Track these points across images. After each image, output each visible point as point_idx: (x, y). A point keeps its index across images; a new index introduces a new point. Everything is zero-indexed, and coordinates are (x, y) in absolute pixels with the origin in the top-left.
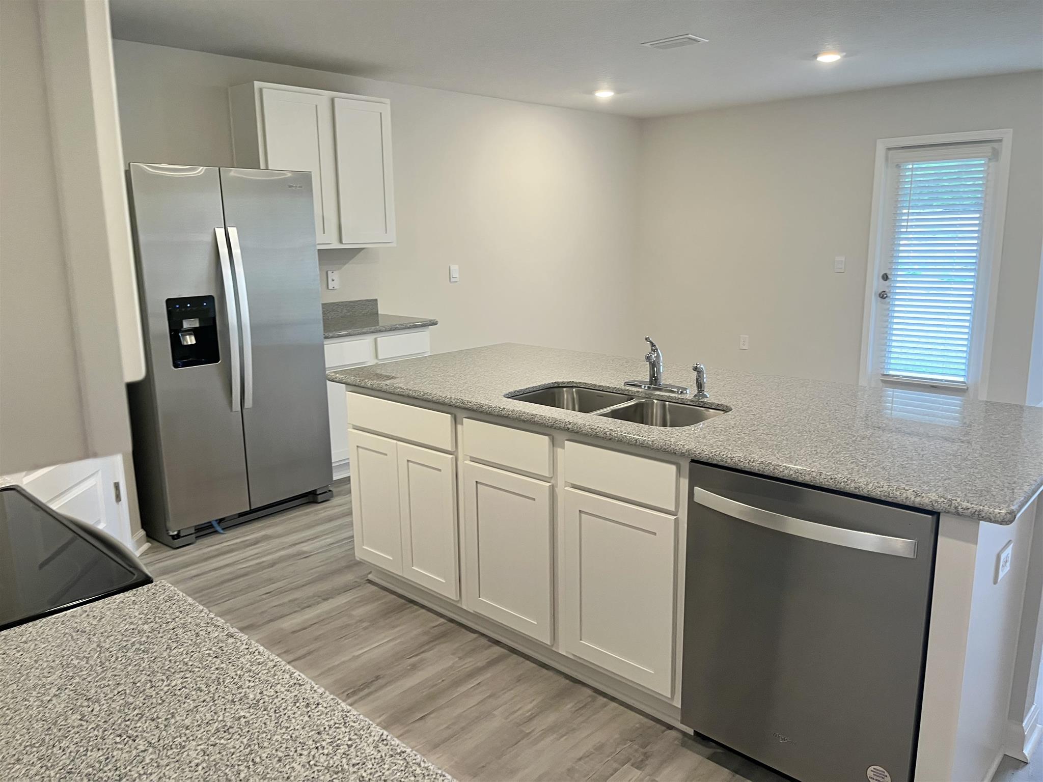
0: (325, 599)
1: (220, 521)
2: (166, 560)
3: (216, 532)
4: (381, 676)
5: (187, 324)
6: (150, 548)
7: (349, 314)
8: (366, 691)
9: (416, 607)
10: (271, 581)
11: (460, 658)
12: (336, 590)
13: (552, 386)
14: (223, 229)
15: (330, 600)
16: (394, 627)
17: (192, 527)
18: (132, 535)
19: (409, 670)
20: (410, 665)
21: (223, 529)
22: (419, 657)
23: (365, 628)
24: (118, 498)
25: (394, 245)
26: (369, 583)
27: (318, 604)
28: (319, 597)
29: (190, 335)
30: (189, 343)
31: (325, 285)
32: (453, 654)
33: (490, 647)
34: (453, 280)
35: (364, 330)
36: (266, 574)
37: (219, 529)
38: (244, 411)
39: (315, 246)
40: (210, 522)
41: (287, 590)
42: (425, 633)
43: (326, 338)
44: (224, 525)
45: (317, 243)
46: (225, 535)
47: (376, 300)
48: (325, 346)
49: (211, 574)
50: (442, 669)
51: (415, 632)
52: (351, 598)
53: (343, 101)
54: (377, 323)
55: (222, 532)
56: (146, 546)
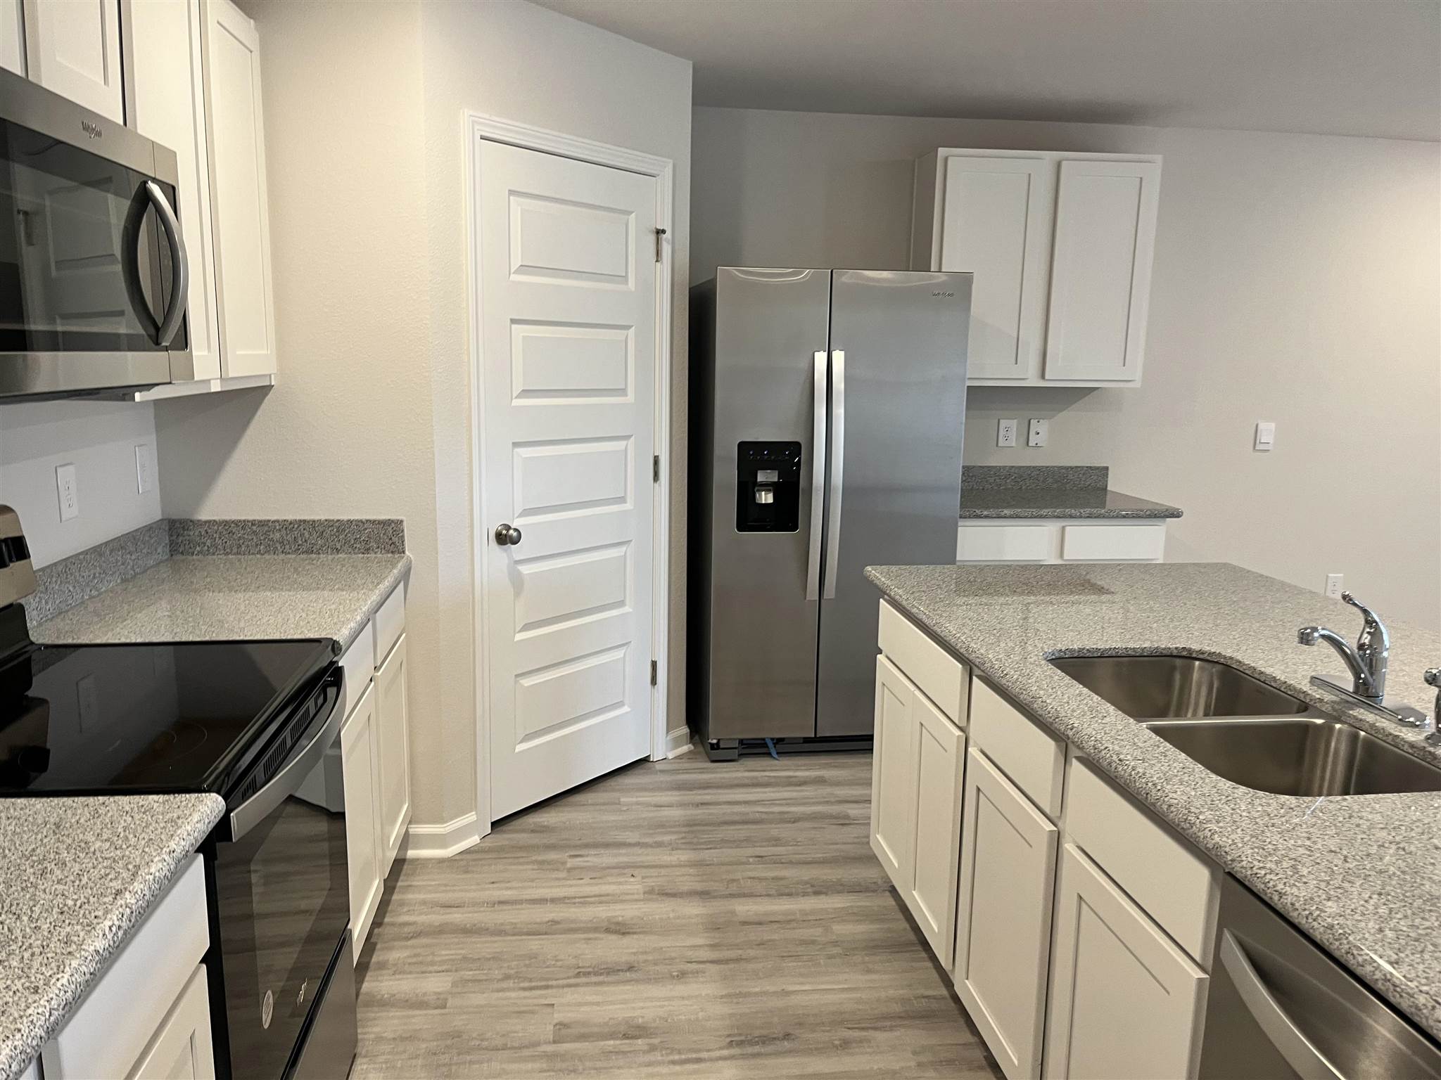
0: (817, 893)
1: (778, 741)
2: (695, 773)
3: (769, 754)
4: (793, 1037)
5: (761, 477)
6: (690, 752)
7: (1055, 486)
8: (757, 1049)
9: (924, 955)
10: (777, 841)
11: (920, 1065)
12: (841, 885)
13: (1175, 652)
14: (826, 354)
15: (823, 897)
16: (869, 971)
17: (735, 739)
18: (667, 733)
19: (836, 1047)
20: (840, 1040)
21: (778, 753)
22: (864, 1033)
23: (830, 957)
24: (654, 681)
25: (1137, 385)
26: (890, 892)
27: (803, 896)
28: (812, 886)
29: (768, 491)
30: (763, 502)
31: (1023, 439)
32: (914, 1053)
33: (981, 1068)
34: (1259, 447)
35: (1044, 512)
36: (775, 831)
37: (773, 752)
38: (822, 601)
39: (964, 380)
40: (764, 739)
41: (783, 861)
42: (904, 1001)
43: (961, 517)
44: (781, 747)
45: (968, 376)
46: (776, 762)
47: (1107, 469)
48: (959, 529)
49: (723, 806)
50: (880, 1069)
51: (891, 992)
52: (849, 904)
53: (1078, 167)
54: (1103, 505)
55: (776, 756)
56: (686, 748)
